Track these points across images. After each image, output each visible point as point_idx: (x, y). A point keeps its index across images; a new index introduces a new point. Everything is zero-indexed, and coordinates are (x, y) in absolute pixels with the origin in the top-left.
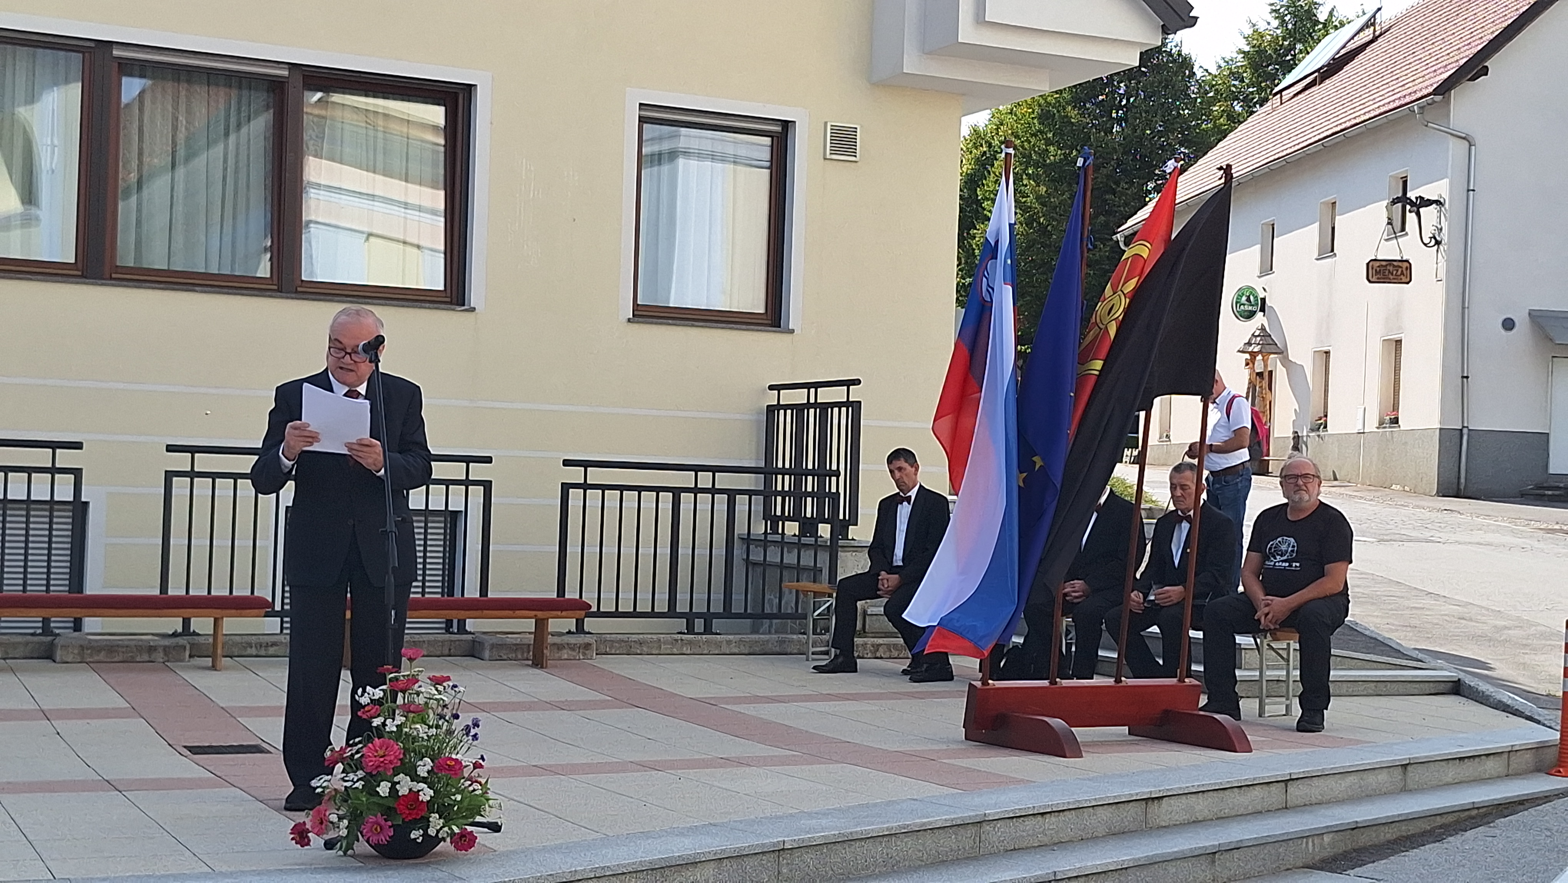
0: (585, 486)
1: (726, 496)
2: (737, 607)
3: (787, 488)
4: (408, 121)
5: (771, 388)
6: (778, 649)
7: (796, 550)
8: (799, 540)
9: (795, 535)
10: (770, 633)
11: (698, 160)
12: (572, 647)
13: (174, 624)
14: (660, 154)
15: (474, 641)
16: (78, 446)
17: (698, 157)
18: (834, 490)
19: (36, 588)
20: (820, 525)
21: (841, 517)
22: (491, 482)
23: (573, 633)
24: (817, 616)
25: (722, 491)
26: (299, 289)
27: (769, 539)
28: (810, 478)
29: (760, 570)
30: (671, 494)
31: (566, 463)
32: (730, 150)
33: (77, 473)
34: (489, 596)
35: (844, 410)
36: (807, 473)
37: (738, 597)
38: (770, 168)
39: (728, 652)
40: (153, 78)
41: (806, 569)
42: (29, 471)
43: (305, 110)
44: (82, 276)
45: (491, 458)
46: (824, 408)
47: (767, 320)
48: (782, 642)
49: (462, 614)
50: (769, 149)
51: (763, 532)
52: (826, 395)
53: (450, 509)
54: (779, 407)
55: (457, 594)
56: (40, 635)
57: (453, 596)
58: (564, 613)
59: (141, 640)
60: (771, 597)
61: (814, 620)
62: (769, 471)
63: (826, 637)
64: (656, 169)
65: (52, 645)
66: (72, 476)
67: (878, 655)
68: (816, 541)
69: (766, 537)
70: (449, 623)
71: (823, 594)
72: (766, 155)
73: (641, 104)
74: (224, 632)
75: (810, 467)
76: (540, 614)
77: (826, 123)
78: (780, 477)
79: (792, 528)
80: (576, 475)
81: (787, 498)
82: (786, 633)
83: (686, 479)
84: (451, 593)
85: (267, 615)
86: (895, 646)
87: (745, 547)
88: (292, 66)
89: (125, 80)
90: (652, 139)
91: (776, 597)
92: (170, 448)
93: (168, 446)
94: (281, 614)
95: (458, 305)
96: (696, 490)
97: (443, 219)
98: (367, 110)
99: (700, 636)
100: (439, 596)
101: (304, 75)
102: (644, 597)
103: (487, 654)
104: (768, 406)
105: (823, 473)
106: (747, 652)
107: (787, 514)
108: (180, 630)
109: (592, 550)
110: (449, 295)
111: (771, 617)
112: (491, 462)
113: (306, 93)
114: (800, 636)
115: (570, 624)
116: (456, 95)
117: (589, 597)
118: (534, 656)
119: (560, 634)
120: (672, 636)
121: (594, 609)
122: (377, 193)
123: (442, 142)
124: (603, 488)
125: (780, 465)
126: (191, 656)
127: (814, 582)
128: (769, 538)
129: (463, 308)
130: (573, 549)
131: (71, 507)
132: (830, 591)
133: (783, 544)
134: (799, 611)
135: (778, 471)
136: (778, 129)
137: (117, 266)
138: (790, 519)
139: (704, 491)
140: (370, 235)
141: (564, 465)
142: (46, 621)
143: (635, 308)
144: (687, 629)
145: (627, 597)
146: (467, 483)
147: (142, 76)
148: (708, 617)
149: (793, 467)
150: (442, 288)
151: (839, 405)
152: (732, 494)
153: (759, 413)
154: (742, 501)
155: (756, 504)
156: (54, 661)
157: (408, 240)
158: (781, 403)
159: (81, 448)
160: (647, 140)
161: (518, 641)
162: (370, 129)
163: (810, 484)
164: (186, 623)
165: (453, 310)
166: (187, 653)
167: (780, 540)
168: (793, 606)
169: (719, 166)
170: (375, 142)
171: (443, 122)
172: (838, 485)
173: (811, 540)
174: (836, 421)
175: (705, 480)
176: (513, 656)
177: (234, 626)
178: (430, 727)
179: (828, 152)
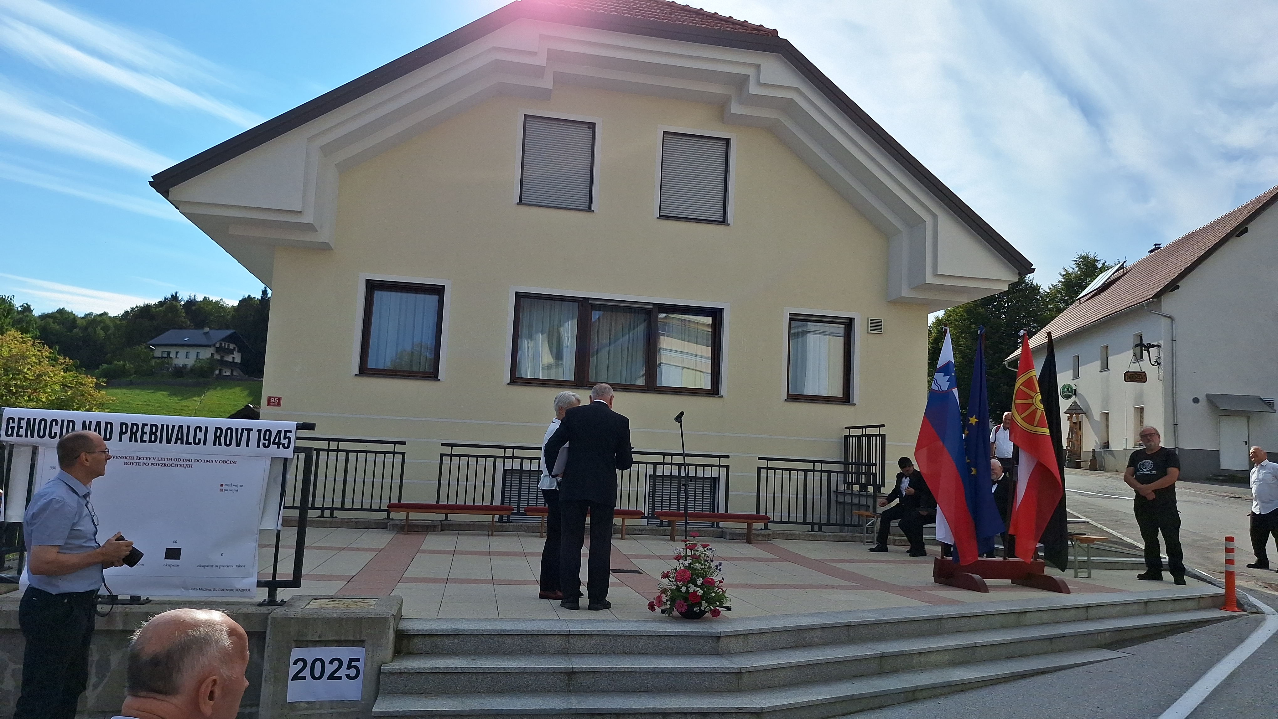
0: (767, 468)
1: (827, 473)
2: (833, 521)
3: (854, 471)
4: (699, 323)
5: (846, 428)
6: (851, 540)
7: (858, 497)
8: (859, 493)
9: (857, 491)
10: (847, 532)
12: (763, 535)
14: (798, 333)
15: (722, 531)
17: (816, 334)
18: (874, 472)
20: (868, 487)
21: (878, 483)
22: (729, 466)
23: (763, 529)
24: (867, 525)
25: (825, 471)
26: (656, 389)
28: (864, 466)
29: (842, 505)
30: (803, 472)
31: (760, 459)
32: (827, 331)
34: (729, 513)
35: (878, 437)
36: (863, 464)
37: (833, 516)
38: (845, 337)
39: (829, 540)
40: (603, 311)
41: (863, 505)
43: (659, 320)
45: (729, 456)
46: (869, 437)
47: (844, 400)
48: (852, 537)
49: (718, 520)
50: (844, 330)
51: (843, 489)
52: (870, 431)
53: (713, 477)
54: (849, 436)
55: (716, 511)
58: (759, 521)
60: (848, 517)
61: (866, 527)
62: (846, 463)
64: (796, 340)
67: (896, 544)
68: (867, 493)
69: (845, 491)
70: (712, 523)
71: (871, 517)
72: (843, 332)
73: (790, 313)
75: (864, 461)
76: (749, 521)
77: (868, 318)
78: (850, 466)
79: (856, 488)
80: (763, 464)
81: (854, 475)
82: (855, 533)
83: (809, 466)
84: (714, 511)
85: (642, 518)
86: (903, 540)
87: (836, 495)
88: (654, 304)
89: (593, 312)
90: (795, 328)
91: (850, 517)
94: (648, 518)
95: (716, 395)
96: (814, 471)
97: (710, 361)
98: (681, 320)
99: (816, 533)
100: (709, 512)
101: (658, 307)
102: (793, 515)
103: (728, 537)
104: (845, 436)
105: (869, 465)
106: (837, 540)
107: (854, 482)
109: (770, 495)
110: (713, 391)
111: (848, 525)
112: (729, 458)
113: (659, 314)
115: (762, 526)
116: (716, 312)
117: (770, 514)
118: (747, 538)
119: (758, 530)
120: (805, 532)
121: (772, 520)
122: (685, 351)
123: (710, 330)
124: (775, 469)
125: (851, 461)
127: (867, 511)
128: (846, 492)
129: (718, 396)
130: (763, 494)
133: (852, 494)
134: (860, 524)
135: (850, 464)
136: (848, 321)
138: (855, 484)
139: (818, 471)
140: (684, 368)
143: (788, 395)
144: (811, 529)
145: (785, 514)
146: (720, 466)
147: (600, 310)
148: (820, 525)
149: (856, 461)
150: (710, 388)
151: (876, 436)
152: (829, 473)
153: (841, 439)
154: (834, 476)
155: (840, 477)
157: (697, 369)
158: (851, 434)
160: (793, 327)
161: (740, 532)
163: (864, 469)
165: (715, 397)
167: (850, 492)
168: (857, 521)
169: (822, 336)
171: (711, 323)
172: (876, 470)
173: (864, 493)
174: (874, 442)
175: (818, 466)
176: (738, 538)
177: (629, 522)
178: (702, 565)
179: (869, 330)
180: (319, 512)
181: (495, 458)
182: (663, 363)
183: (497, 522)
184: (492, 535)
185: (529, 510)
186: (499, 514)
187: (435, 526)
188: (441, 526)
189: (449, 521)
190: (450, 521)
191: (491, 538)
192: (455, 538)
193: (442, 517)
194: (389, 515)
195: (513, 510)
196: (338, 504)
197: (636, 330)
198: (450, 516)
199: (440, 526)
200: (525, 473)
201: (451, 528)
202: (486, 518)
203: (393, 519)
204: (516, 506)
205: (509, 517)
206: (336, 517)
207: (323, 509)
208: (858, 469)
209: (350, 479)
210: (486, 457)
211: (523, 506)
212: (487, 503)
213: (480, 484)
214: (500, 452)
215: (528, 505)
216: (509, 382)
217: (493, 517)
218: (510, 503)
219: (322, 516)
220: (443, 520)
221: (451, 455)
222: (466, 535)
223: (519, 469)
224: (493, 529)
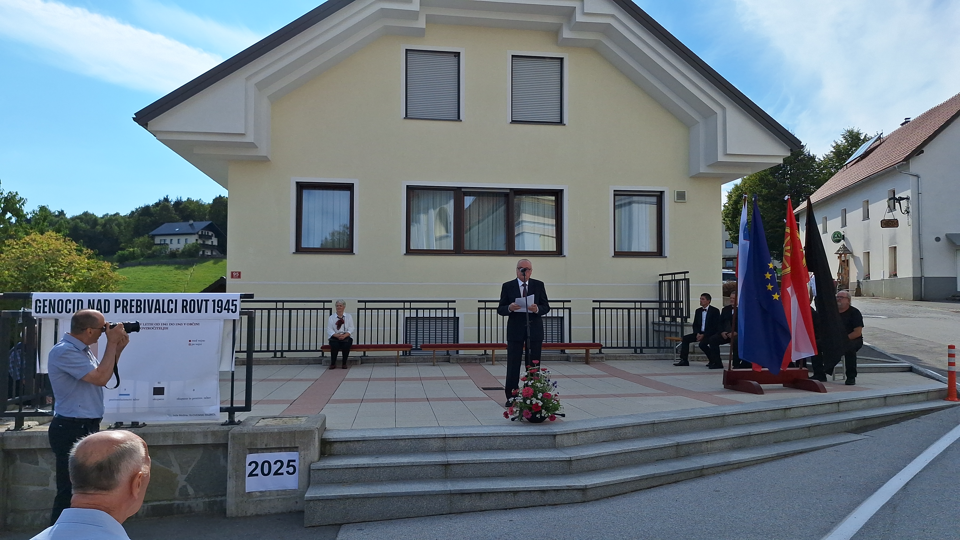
0: (600, 308)
1: (645, 310)
2: (651, 345)
3: (666, 307)
5: (660, 275)
6: (664, 358)
7: (670, 326)
8: (670, 323)
10: (663, 353)
12: (598, 358)
13: (482, 352)
14: (621, 205)
15: (568, 356)
16: (454, 301)
18: (682, 307)
19: (445, 342)
20: (677, 318)
21: (684, 316)
22: (571, 308)
23: (598, 353)
25: (644, 308)
26: (514, 253)
28: (674, 303)
29: (658, 333)
30: (627, 310)
31: (594, 301)
33: (454, 309)
34: (572, 342)
35: (684, 281)
37: (651, 342)
38: (657, 204)
39: (648, 359)
40: (473, 196)
41: (673, 332)
42: (442, 309)
43: (515, 201)
44: (455, 253)
45: (571, 300)
46: (677, 281)
47: (658, 254)
48: (666, 356)
49: (564, 348)
52: (678, 277)
53: (559, 316)
54: (663, 281)
55: (563, 342)
56: (446, 355)
57: (561, 343)
58: (595, 348)
59: (474, 356)
60: (662, 341)
62: (660, 302)
64: (620, 209)
65: (450, 357)
68: (676, 323)
69: (659, 322)
70: (560, 351)
71: (679, 341)
72: (655, 200)
73: (614, 190)
74: (496, 354)
75: (674, 300)
76: (587, 348)
77: (675, 191)
78: (664, 303)
79: (668, 319)
80: (597, 305)
81: (666, 310)
82: (667, 353)
83: (632, 305)
84: (561, 341)
87: (652, 325)
88: (511, 189)
89: (465, 197)
90: (618, 201)
91: (664, 342)
92: (479, 301)
95: (560, 255)
96: (635, 309)
97: (555, 228)
99: (639, 354)
100: (557, 342)
101: (514, 192)
102: (620, 342)
103: (572, 360)
104: (660, 281)
105: (678, 302)
106: (655, 359)
107: (667, 315)
108: (484, 353)
109: (603, 327)
110: (557, 252)
111: (663, 348)
112: (570, 302)
113: (515, 197)
114: (672, 354)
115: (597, 351)
116: (558, 193)
117: (603, 343)
118: (586, 361)
119: (595, 354)
120: (630, 354)
121: (605, 346)
124: (606, 309)
125: (664, 300)
126: (486, 361)
127: (676, 336)
128: (661, 322)
129: (562, 256)
130: (597, 327)
131: (453, 319)
133: (665, 324)
134: (672, 346)
136: (659, 194)
137: (465, 250)
138: (667, 316)
139: (638, 308)
142: (448, 351)
143: (615, 253)
144: (635, 352)
145: (614, 342)
146: (564, 308)
147: (470, 196)
148: (641, 348)
149: (668, 300)
150: (555, 250)
151: (682, 280)
152: (647, 309)
153: (656, 283)
154: (650, 311)
155: (656, 312)
156: (451, 363)
160: (616, 201)
161: (581, 356)
162: (533, 203)
163: (674, 305)
164: (485, 351)
168: (669, 344)
169: (640, 205)
171: (554, 201)
172: (683, 305)
173: (674, 323)
174: (681, 285)
175: (638, 305)
176: (579, 360)
178: (542, 384)
179: (676, 200)
180: (272, 354)
181: (397, 309)
183: (401, 356)
184: (398, 366)
185: (424, 347)
186: (403, 350)
187: (356, 361)
188: (361, 360)
189: (367, 356)
190: (368, 356)
191: (397, 368)
192: (370, 369)
193: (361, 354)
194: (323, 354)
195: (413, 347)
196: (286, 348)
197: (498, 210)
198: (367, 353)
199: (360, 361)
200: (419, 320)
201: (368, 362)
202: (393, 353)
203: (326, 357)
204: (415, 344)
205: (410, 352)
206: (285, 357)
207: (275, 352)
208: (670, 306)
209: (293, 329)
210: (390, 309)
211: (420, 343)
212: (394, 343)
213: (387, 328)
214: (401, 305)
215: (423, 343)
216: (405, 253)
217: (399, 353)
218: (410, 342)
219: (275, 356)
220: (362, 356)
221: (365, 309)
222: (379, 366)
223: (415, 316)
224: (398, 361)
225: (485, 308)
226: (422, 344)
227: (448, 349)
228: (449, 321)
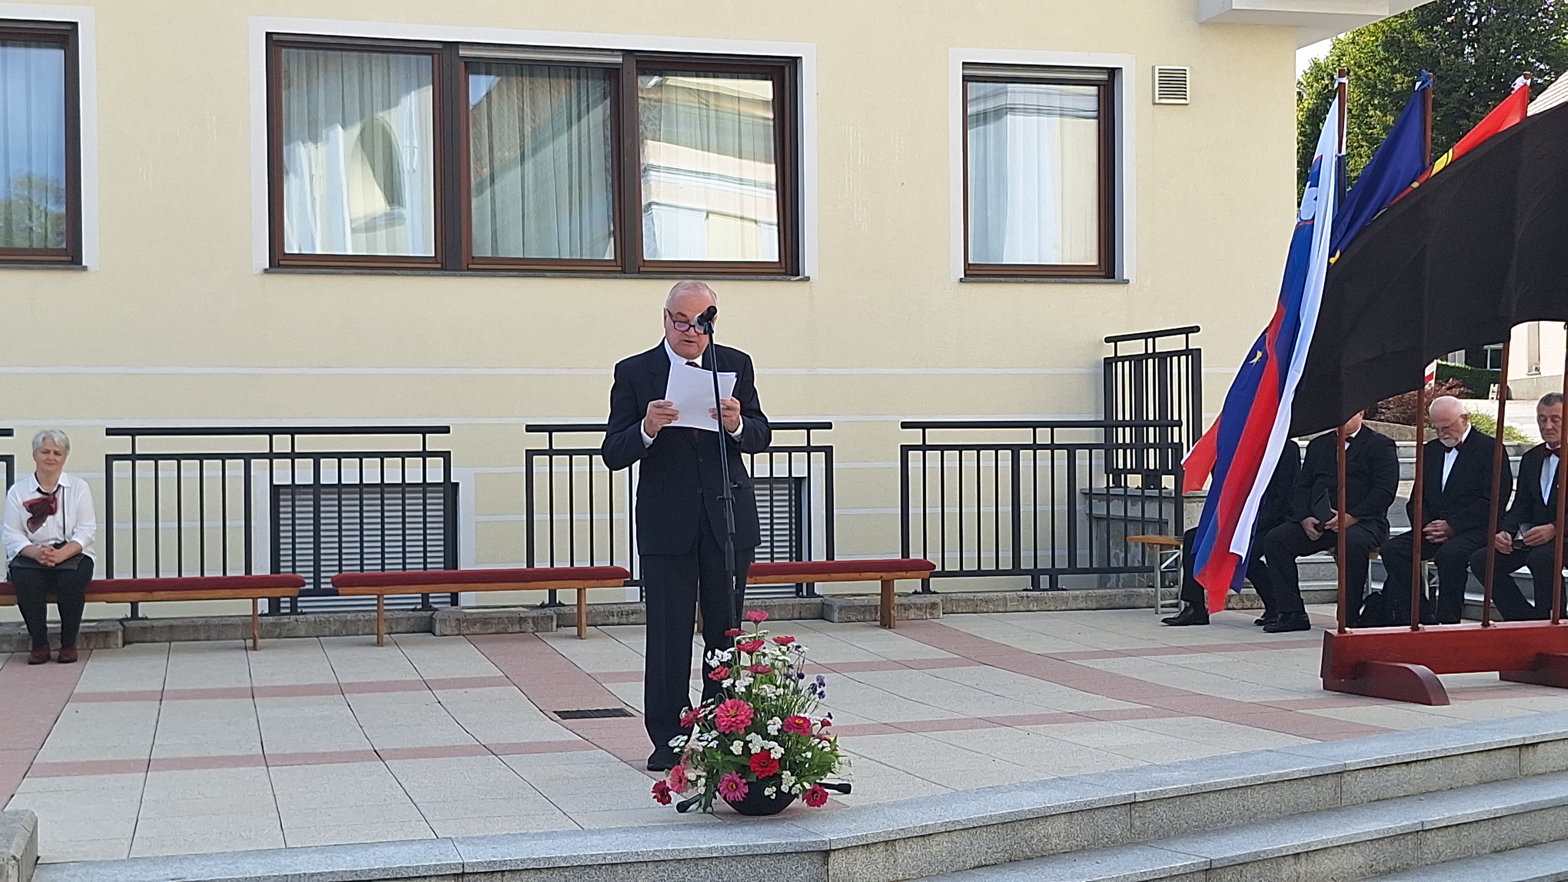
0: (924, 448)
1: (1066, 451)
2: (1082, 562)
3: (1128, 441)
4: (739, 98)
5: (1108, 340)
6: (1126, 603)
7: (1140, 503)
8: (1143, 492)
9: (1138, 488)
10: (1117, 587)
11: (1024, 115)
12: (919, 607)
13: (541, 596)
14: (985, 113)
15: (822, 604)
16: (446, 430)
17: (1024, 112)
18: (1176, 440)
19: (415, 565)
20: (1164, 477)
22: (832, 447)
23: (919, 593)
24: (1165, 568)
25: (1061, 447)
26: (641, 269)
27: (1111, 493)
28: (1151, 429)
29: (1103, 524)
30: (1010, 452)
31: (905, 425)
32: (1056, 102)
33: (446, 456)
34: (836, 559)
35: (1183, 358)
36: (1148, 424)
37: (1082, 552)
38: (1098, 118)
39: (1075, 607)
40: (498, 75)
41: (1151, 521)
42: (403, 455)
43: (640, 95)
44: (442, 269)
45: (831, 423)
46: (1163, 358)
47: (1100, 271)
48: (1129, 596)
49: (810, 578)
50: (1096, 98)
51: (1105, 486)
52: (1164, 345)
53: (794, 475)
54: (1116, 359)
55: (805, 558)
56: (420, 610)
57: (801, 560)
58: (909, 574)
59: (513, 612)
60: (1117, 551)
61: (1161, 572)
62: (1109, 424)
63: (1174, 590)
64: (982, 128)
65: (431, 617)
66: (442, 459)
67: (1230, 606)
68: (1160, 493)
69: (1108, 491)
70: (799, 587)
71: (1170, 546)
72: (1092, 104)
73: (964, 63)
74: (587, 603)
75: (1151, 418)
76: (885, 575)
77: (1153, 67)
78: (1120, 430)
79: (1135, 481)
80: (914, 437)
81: (1128, 451)
82: (1135, 587)
83: (1024, 436)
84: (799, 558)
85: (627, 585)
86: (1248, 597)
87: (1088, 501)
88: (626, 53)
89: (471, 77)
90: (977, 98)
91: (1122, 551)
92: (530, 429)
93: (527, 426)
95: (792, 275)
96: (1035, 447)
97: (774, 192)
98: (698, 90)
99: (1045, 593)
100: (788, 561)
101: (637, 61)
102: (988, 555)
103: (836, 616)
104: (1105, 359)
105: (1164, 423)
107: (1129, 467)
108: (547, 602)
109: (934, 510)
110: (784, 266)
111: (1118, 571)
112: (831, 428)
113: (641, 79)
114: (1149, 589)
115: (917, 584)
116: (783, 67)
117: (934, 557)
118: (882, 617)
119: (907, 595)
120: (1018, 593)
121: (939, 568)
122: (711, 172)
123: (771, 115)
124: (942, 448)
125: (1120, 418)
126: (558, 626)
127: (1160, 534)
128: (1112, 491)
129: (798, 278)
130: (915, 510)
131: (442, 489)
132: (1177, 543)
133: (1126, 497)
134: (1146, 565)
135: (1118, 424)
136: (1104, 77)
137: (473, 258)
138: (1132, 471)
139: (1044, 447)
140: (709, 213)
141: (903, 427)
142: (425, 597)
143: (967, 268)
144: (1032, 586)
145: (970, 555)
146: (809, 449)
147: (488, 73)
148: (1053, 574)
149: (1133, 419)
150: (777, 260)
151: (1178, 353)
152: (1071, 449)
153: (1096, 366)
154: (1082, 455)
155: (1097, 458)
156: (435, 635)
157: (744, 215)
158: (1119, 355)
159: (448, 432)
160: (972, 100)
161: (867, 603)
162: (702, 108)
163: (1151, 435)
164: (552, 594)
165: (789, 280)
166: (555, 623)
167: (1123, 493)
168: (1140, 559)
169: (1045, 119)
170: (708, 121)
171: (770, 97)
173: (1154, 493)
174: (1175, 370)
175: (1044, 436)
176: (861, 618)
177: (597, 595)
178: (777, 687)
179: (1157, 96)
181: (247, 458)
182: (657, 204)
183: (265, 615)
184: (255, 648)
185: (343, 582)
186: (270, 595)
187: (107, 634)
188: (124, 632)
189: (142, 619)
190: (146, 619)
192: (159, 661)
193: (123, 610)
195: (304, 584)
197: (584, 121)
198: (144, 609)
199: (120, 634)
200: (325, 493)
201: (149, 637)
202: (237, 607)
204: (312, 575)
205: (294, 602)
208: (1140, 436)
210: (224, 457)
211: (329, 573)
212: (236, 570)
213: (213, 523)
214: (260, 444)
215: (340, 571)
216: (267, 266)
217: (255, 605)
218: (294, 567)
220: (127, 619)
221: (133, 457)
222: (186, 650)
223: (312, 482)
224: (256, 632)
225: (551, 452)
226: (337, 574)
227: (426, 588)
228: (428, 495)
